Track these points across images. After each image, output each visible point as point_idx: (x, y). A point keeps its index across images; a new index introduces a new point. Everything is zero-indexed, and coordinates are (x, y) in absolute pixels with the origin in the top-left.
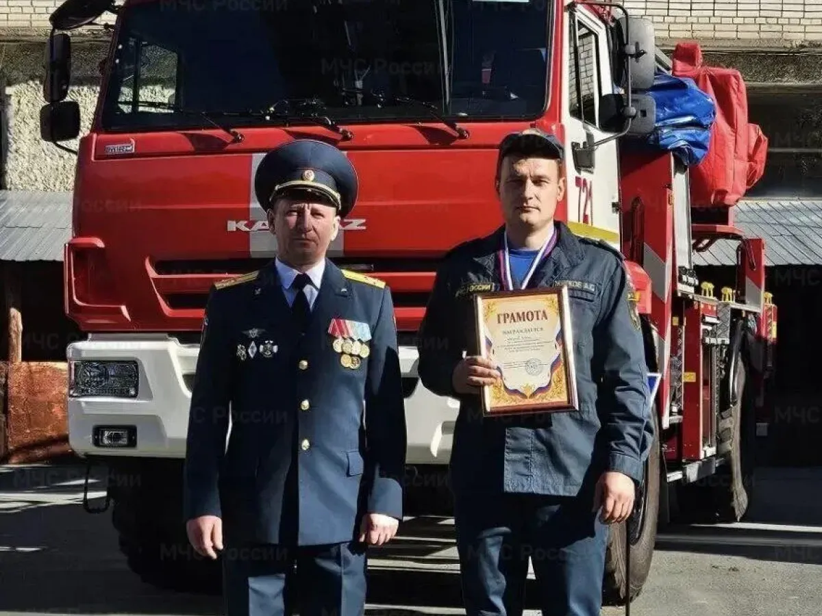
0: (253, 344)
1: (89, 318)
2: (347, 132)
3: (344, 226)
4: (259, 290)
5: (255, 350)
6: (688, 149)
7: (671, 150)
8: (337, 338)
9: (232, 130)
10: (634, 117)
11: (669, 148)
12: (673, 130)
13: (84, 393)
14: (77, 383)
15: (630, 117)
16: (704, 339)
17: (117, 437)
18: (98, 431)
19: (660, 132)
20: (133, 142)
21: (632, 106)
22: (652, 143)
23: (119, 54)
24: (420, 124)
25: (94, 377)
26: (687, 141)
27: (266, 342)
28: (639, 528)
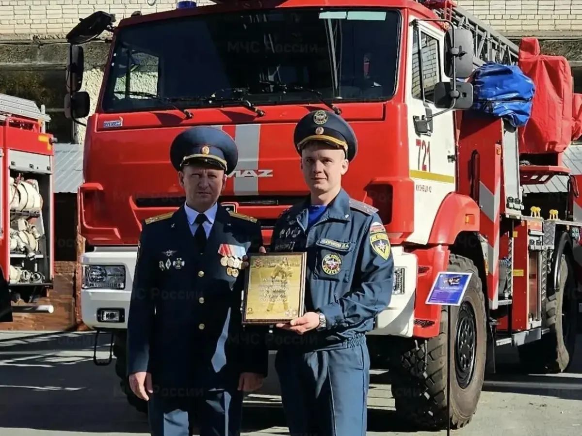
0: (169, 260)
1: (94, 237)
2: (260, 111)
3: (258, 175)
4: (174, 225)
5: (170, 264)
6: (514, 116)
7: (501, 116)
8: (224, 257)
9: (185, 110)
10: (457, 98)
11: (500, 115)
12: (503, 103)
13: (91, 287)
14: (87, 280)
15: (455, 97)
16: (529, 246)
17: (112, 316)
18: (100, 311)
19: (493, 104)
20: (122, 119)
21: (456, 90)
22: (487, 112)
23: (114, 59)
24: (310, 105)
25: (98, 276)
26: (512, 110)
27: (178, 259)
28: (469, 377)
